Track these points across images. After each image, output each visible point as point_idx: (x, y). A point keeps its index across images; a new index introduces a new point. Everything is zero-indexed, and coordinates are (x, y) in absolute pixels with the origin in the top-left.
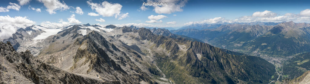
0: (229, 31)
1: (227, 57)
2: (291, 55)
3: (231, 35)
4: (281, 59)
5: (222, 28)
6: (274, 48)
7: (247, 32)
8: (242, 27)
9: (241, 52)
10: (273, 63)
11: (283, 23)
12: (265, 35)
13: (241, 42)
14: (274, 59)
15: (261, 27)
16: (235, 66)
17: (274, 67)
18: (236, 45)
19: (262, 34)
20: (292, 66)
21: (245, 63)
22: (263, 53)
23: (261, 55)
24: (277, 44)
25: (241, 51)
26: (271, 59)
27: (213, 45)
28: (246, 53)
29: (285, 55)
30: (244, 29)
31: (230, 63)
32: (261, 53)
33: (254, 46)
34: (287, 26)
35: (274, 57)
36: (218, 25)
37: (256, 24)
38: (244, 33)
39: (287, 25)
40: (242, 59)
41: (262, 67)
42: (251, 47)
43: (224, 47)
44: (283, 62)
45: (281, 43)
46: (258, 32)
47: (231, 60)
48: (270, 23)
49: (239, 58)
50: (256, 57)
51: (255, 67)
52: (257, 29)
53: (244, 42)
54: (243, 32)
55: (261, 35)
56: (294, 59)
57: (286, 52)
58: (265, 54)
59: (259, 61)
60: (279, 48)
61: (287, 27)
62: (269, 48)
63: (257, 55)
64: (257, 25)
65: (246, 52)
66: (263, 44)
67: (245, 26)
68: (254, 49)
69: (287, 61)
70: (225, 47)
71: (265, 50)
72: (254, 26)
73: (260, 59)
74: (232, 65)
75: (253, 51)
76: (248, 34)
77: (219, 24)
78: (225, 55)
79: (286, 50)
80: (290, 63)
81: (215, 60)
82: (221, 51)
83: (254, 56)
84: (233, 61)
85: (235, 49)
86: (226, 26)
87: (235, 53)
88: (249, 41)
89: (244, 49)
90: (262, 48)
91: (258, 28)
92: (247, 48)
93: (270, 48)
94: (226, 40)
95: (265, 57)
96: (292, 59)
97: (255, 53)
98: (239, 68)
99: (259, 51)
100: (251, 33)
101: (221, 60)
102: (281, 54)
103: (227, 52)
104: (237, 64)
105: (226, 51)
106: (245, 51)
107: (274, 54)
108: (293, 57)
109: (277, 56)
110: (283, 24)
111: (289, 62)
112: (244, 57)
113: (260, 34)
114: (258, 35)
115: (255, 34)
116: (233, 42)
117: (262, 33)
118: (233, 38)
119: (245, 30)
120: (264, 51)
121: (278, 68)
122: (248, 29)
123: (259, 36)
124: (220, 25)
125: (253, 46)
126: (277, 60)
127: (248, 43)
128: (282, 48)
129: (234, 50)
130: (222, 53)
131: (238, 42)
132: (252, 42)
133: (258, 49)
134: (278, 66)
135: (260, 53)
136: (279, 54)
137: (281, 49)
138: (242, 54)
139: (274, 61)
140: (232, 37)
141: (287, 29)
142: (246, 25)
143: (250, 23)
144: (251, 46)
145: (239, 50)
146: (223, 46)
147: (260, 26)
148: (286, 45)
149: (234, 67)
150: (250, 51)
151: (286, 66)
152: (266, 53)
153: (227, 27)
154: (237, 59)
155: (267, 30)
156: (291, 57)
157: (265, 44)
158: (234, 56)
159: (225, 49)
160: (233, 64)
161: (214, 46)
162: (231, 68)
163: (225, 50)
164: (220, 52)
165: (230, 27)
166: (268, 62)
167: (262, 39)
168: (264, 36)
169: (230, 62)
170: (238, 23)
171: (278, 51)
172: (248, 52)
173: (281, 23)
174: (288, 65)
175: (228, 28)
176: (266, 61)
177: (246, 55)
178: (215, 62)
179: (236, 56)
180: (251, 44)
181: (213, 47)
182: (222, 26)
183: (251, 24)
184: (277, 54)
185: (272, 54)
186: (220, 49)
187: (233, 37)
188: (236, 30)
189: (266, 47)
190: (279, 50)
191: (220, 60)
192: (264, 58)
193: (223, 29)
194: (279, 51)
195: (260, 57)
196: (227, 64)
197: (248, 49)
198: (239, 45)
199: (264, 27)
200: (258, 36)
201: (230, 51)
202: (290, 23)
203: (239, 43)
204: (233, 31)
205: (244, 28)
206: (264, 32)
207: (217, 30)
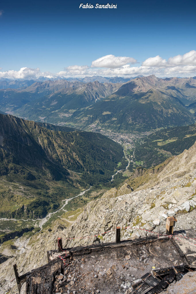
0: (49, 92)
1: (49, 135)
2: (148, 131)
3: (53, 99)
4: (133, 136)
5: (37, 86)
6: (122, 120)
7: (80, 94)
8: (71, 86)
9: (70, 127)
10: (120, 143)
11: (138, 78)
12: (109, 99)
13: (70, 111)
14: (122, 137)
15: (102, 85)
16: (63, 148)
17: (121, 148)
18: (62, 115)
19: (103, 97)
20: (149, 147)
21: (77, 143)
22: (106, 127)
23: (101, 130)
24: (126, 113)
25: (70, 125)
26: (118, 136)
27: (22, 118)
28: (79, 128)
29: (139, 130)
30: (74, 88)
31: (54, 145)
32: (102, 127)
33: (91, 116)
34: (145, 84)
35: (122, 133)
36: (29, 82)
37: (94, 80)
38: (74, 96)
39: (144, 81)
40: (73, 138)
41: (103, 148)
42: (86, 119)
43: (42, 119)
44: (136, 141)
45: (133, 111)
46: (96, 93)
47: (55, 140)
48: (118, 79)
49: (67, 135)
50: (95, 133)
51: (92, 149)
52: (95, 89)
53: (74, 111)
54: (72, 93)
55: (101, 99)
56: (152, 137)
57: (140, 126)
58: (108, 129)
59: (99, 139)
60: (130, 119)
61: (144, 86)
62: (114, 119)
63: (96, 130)
64: (95, 82)
65: (78, 126)
66: (105, 113)
67: (75, 83)
68: (92, 121)
69: (142, 139)
70: (45, 119)
71: (108, 122)
72: (90, 85)
73: (100, 137)
74: (57, 148)
75: (90, 124)
76: (81, 97)
77: (29, 79)
78: (46, 133)
79: (141, 122)
80: (146, 142)
81: (28, 142)
82: (37, 127)
83: (90, 132)
84: (59, 142)
85: (61, 121)
86: (44, 84)
87: (61, 128)
88: (82, 109)
89: (76, 121)
90: (104, 119)
91: (97, 87)
92: (80, 119)
93: (116, 119)
94: (45, 108)
95: (108, 133)
96: (149, 137)
97: (92, 128)
98: (68, 152)
99: (98, 124)
100: (86, 95)
101: (40, 141)
102: (133, 129)
103: (48, 127)
104: (65, 146)
105: (46, 125)
106: (77, 124)
107: (122, 128)
108: (152, 133)
109: (126, 131)
110: (139, 80)
111: (144, 141)
112: (76, 134)
113: (101, 96)
114: (96, 98)
115: (92, 96)
116: (57, 111)
117: (103, 95)
118: (57, 104)
119: (76, 91)
120: (106, 124)
121: (128, 150)
122: (80, 89)
123: (98, 100)
124: (32, 82)
125: (88, 116)
126: (126, 137)
127: (80, 112)
128: (134, 119)
129: (59, 124)
130: (40, 130)
131: (65, 110)
132: (88, 110)
133: (97, 121)
134: (127, 146)
135: (100, 128)
136: (129, 128)
137: (132, 120)
138: (72, 129)
139: (122, 140)
140: (54, 103)
141: (144, 89)
142: (78, 82)
143: (83, 79)
144: (86, 116)
145: (67, 123)
146: (40, 117)
147: (100, 84)
148: (141, 115)
149: (61, 150)
150: (85, 123)
151: (140, 148)
152: (109, 126)
153: (46, 85)
154: (64, 138)
155: (112, 91)
156: (148, 133)
157: (108, 113)
158: (59, 132)
159: (44, 122)
160: (60, 146)
161: (25, 119)
162: (56, 152)
163: (44, 124)
164: (35, 127)
165: (51, 85)
166: (113, 141)
167: (104, 105)
168: (106, 100)
169: (55, 143)
170: (64, 79)
171: (128, 124)
172: (82, 126)
173: (135, 78)
174: (143, 146)
175: (47, 88)
176: (109, 139)
177: (78, 131)
178: (29, 145)
179: (63, 132)
180: (86, 113)
181: (23, 120)
182: (35, 83)
183: (86, 81)
184: (126, 129)
185: (119, 128)
186: (35, 124)
187: (56, 102)
188: (60, 90)
189: (109, 117)
190: (130, 122)
191: (38, 142)
192: (107, 135)
193: (37, 89)
194: (131, 125)
195: (101, 133)
196: (49, 147)
197: (81, 121)
198: (66, 115)
199: (106, 85)
200: (96, 100)
201: (53, 126)
202: (150, 79)
203: (66, 112)
204: (56, 92)
205: (73, 86)
206: (107, 93)
207: (27, 90)
